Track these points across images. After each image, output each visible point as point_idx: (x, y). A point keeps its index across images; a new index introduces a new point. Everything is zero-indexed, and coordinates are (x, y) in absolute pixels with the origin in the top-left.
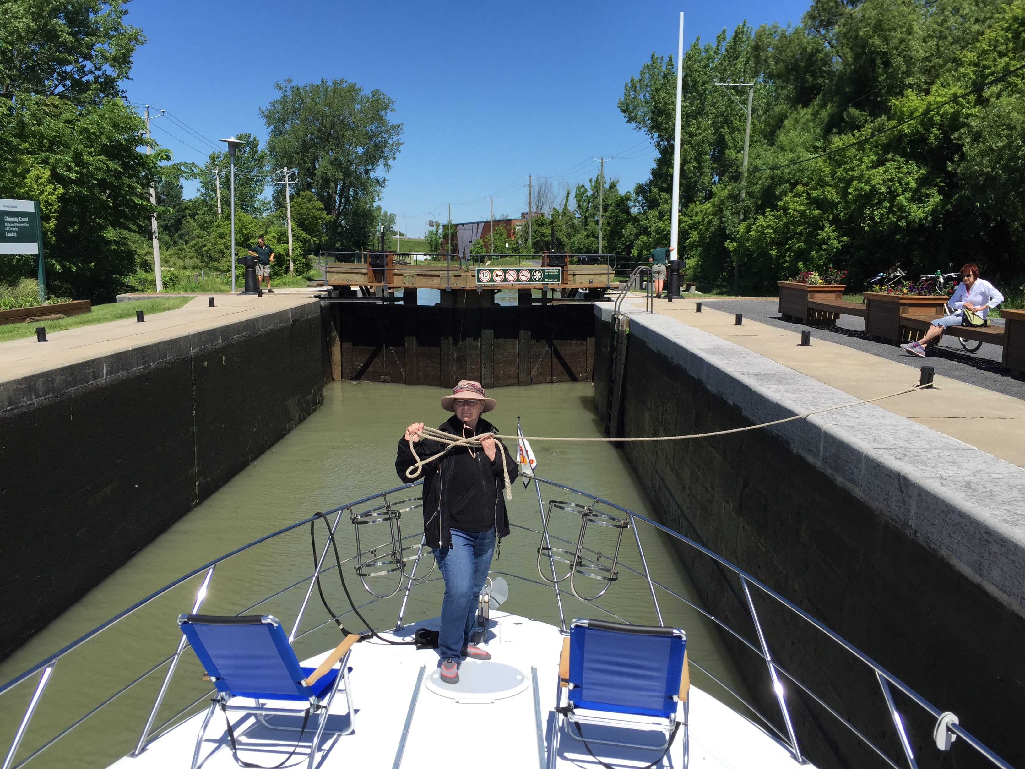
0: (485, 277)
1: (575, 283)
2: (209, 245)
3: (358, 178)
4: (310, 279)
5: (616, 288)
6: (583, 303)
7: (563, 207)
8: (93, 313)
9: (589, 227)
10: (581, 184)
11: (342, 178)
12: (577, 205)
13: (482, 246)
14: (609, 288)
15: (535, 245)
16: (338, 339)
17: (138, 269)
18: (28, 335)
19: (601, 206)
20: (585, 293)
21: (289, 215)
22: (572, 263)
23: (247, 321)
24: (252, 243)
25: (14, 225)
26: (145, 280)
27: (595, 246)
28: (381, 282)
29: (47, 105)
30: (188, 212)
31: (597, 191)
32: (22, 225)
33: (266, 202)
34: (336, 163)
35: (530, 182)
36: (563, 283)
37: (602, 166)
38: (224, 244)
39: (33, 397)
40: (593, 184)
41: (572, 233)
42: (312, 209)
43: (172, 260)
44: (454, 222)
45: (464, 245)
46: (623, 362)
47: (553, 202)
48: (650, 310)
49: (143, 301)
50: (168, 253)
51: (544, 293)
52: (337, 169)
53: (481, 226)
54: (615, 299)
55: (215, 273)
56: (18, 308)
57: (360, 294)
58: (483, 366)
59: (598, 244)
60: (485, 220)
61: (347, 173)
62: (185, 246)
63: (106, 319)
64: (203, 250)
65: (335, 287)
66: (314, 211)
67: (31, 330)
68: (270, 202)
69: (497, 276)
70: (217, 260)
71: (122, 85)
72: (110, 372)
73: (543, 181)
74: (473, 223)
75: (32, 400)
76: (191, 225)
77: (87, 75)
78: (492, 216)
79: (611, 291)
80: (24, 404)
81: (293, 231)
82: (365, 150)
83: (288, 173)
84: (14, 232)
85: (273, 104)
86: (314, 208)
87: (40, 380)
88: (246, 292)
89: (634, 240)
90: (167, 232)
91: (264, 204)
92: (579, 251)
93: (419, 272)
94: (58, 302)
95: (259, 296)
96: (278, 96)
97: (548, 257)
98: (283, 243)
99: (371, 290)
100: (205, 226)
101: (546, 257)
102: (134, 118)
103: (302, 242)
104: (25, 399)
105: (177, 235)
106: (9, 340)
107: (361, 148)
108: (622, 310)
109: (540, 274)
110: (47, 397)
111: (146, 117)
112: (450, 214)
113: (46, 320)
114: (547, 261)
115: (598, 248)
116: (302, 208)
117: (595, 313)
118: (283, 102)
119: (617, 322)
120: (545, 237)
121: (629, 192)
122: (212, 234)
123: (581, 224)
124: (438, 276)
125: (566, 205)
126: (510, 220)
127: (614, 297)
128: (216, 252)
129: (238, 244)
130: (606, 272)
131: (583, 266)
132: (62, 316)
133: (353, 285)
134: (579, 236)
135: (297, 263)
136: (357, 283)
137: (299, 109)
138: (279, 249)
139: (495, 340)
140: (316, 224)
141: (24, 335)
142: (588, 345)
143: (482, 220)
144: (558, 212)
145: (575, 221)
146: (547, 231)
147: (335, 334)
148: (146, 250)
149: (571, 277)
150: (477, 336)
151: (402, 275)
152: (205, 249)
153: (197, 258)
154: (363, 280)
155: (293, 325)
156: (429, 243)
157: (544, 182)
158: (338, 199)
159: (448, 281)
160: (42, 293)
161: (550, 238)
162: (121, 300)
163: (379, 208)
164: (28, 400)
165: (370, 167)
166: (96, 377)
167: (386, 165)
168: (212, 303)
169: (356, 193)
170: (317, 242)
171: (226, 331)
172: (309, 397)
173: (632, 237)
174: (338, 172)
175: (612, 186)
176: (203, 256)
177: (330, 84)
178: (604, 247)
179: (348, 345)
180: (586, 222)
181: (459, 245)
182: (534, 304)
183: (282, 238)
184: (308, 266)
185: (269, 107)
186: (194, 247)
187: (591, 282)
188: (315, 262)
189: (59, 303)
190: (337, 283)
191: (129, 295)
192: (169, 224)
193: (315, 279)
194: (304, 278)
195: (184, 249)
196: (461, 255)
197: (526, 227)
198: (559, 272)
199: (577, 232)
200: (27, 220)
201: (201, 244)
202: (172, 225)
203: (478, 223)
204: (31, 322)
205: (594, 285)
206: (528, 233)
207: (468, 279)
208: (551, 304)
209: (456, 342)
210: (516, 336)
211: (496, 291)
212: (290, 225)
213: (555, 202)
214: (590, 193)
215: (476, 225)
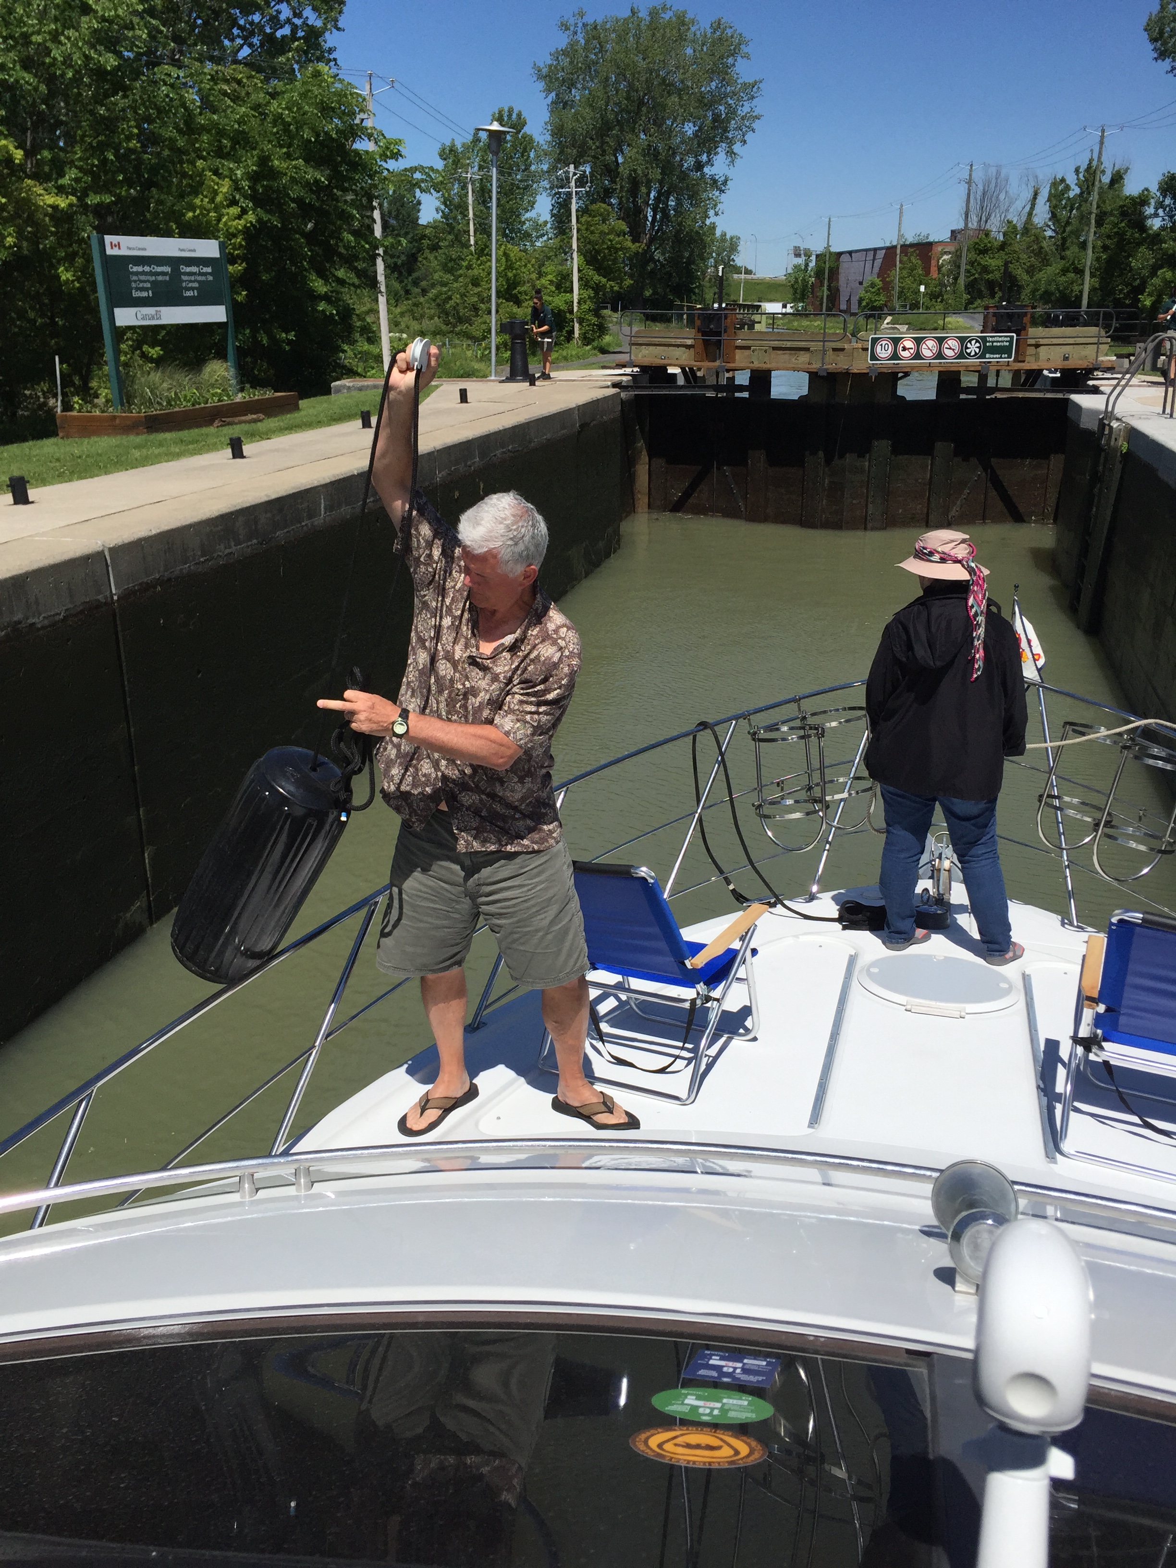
0: (884, 351)
1: (1037, 359)
2: (456, 298)
3: (684, 176)
4: (603, 351)
5: (1110, 369)
6: (1049, 395)
7: (1024, 219)
8: (302, 413)
9: (1068, 253)
10: (1059, 177)
11: (660, 177)
12: (1049, 216)
13: (879, 289)
14: (1097, 369)
15: (971, 287)
16: (645, 453)
17: (357, 335)
18: (219, 447)
19: (1093, 216)
20: (1053, 378)
21: (575, 246)
22: (1035, 323)
23: (514, 428)
24: (520, 293)
25: (193, 278)
26: (367, 353)
27: (1076, 288)
28: (714, 361)
29: (227, 81)
30: (426, 242)
31: (1088, 188)
32: (203, 278)
33: (540, 222)
34: (651, 153)
35: (970, 175)
36: (1016, 360)
37: (1102, 143)
38: (479, 294)
39: (233, 544)
40: (1081, 176)
41: (1038, 264)
42: (608, 234)
43: (405, 321)
44: (835, 249)
45: (849, 289)
46: (1112, 501)
47: (1007, 210)
48: (1168, 410)
49: (368, 392)
50: (398, 310)
51: (983, 378)
52: (651, 164)
53: (881, 254)
54: (1107, 390)
55: (466, 342)
56: (203, 405)
57: (681, 381)
58: (870, 500)
59: (1083, 284)
60: (888, 244)
61: (667, 168)
62: (422, 300)
63: (319, 422)
64: (448, 306)
65: (644, 369)
66: (611, 237)
67: (223, 439)
68: (546, 223)
69: (904, 349)
70: (469, 321)
71: (330, 39)
72: (330, 508)
73: (993, 171)
74: (866, 250)
75: (230, 547)
76: (431, 262)
77: (281, 27)
78: (901, 236)
79: (1100, 374)
80: (220, 554)
81: (579, 271)
82: (697, 128)
83: (575, 174)
84: (193, 289)
85: (556, 55)
86: (612, 231)
87: (241, 519)
88: (511, 378)
89: (1148, 277)
90: (396, 275)
91: (537, 226)
92: (1046, 297)
93: (776, 342)
94: (254, 395)
95: (531, 385)
96: (562, 41)
97: (995, 314)
98: (565, 292)
99: (699, 374)
100: (451, 266)
101: (990, 316)
102: (351, 94)
103: (593, 289)
104: (222, 546)
105: (410, 279)
106: (195, 454)
107: (691, 125)
108: (1119, 411)
109: (978, 345)
110: (249, 543)
111: (368, 92)
112: (829, 234)
113: (240, 423)
114: (993, 321)
115: (1081, 292)
116: (592, 232)
117: (1069, 414)
118: (570, 52)
119: (1106, 432)
120: (988, 273)
121: (1147, 189)
122: (461, 279)
123: (1054, 248)
124: (807, 349)
125: (1030, 214)
126: (930, 245)
127: (1106, 386)
128: (466, 307)
129: (499, 294)
130: (1095, 340)
131: (1056, 331)
132: (261, 416)
133: (670, 365)
134: (1050, 270)
135: (584, 324)
136: (677, 362)
137: (595, 63)
138: (558, 301)
139: (893, 457)
140: (615, 261)
141: (213, 448)
142: (1051, 467)
143: (882, 245)
144: (1015, 227)
145: (1044, 244)
146: (994, 262)
147: (641, 444)
148: (368, 306)
149: (1031, 350)
150: (863, 450)
151: (748, 348)
152: (452, 303)
153: (439, 318)
154: (686, 357)
155: (579, 432)
156: (792, 286)
157: (994, 174)
158: (650, 214)
159: (823, 359)
160: (233, 382)
161: (997, 276)
162: (338, 390)
163: (713, 227)
164: (226, 548)
165: (704, 158)
166: (312, 513)
167: (731, 153)
168: (464, 396)
169: (679, 203)
170: (615, 288)
171: (486, 442)
172: (601, 544)
173: (1145, 273)
174: (652, 167)
175: (1117, 178)
176: (447, 314)
177: (643, 14)
178: (1093, 290)
179: (659, 462)
180: (1063, 244)
181: (841, 289)
182: (962, 396)
183: (563, 284)
184: (602, 329)
185: (549, 62)
186: (434, 300)
187: (1066, 358)
188: (612, 322)
189: (256, 397)
190: (646, 362)
191: (347, 382)
192: (399, 262)
193: (611, 350)
194: (595, 348)
195: (421, 303)
196: (843, 307)
197: (957, 255)
198: (1011, 342)
199: (1046, 262)
200: (209, 270)
201: (444, 296)
202: (403, 264)
203: (875, 250)
204: (221, 426)
205: (1070, 364)
206: (959, 267)
207: (855, 354)
208: (993, 396)
209: (828, 461)
210: (928, 451)
211: (900, 375)
212: (576, 261)
213: (1011, 210)
214: (1075, 191)
215: (871, 255)
